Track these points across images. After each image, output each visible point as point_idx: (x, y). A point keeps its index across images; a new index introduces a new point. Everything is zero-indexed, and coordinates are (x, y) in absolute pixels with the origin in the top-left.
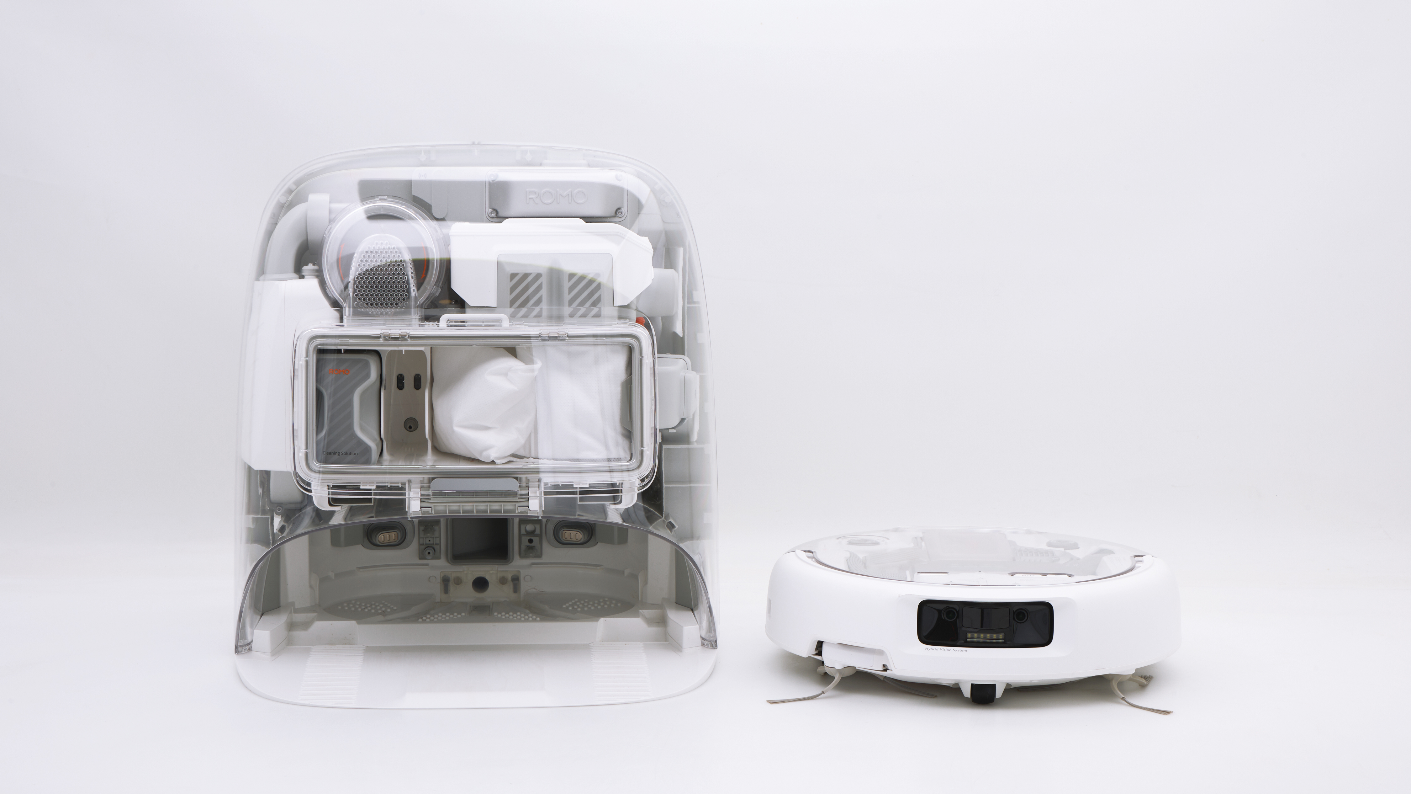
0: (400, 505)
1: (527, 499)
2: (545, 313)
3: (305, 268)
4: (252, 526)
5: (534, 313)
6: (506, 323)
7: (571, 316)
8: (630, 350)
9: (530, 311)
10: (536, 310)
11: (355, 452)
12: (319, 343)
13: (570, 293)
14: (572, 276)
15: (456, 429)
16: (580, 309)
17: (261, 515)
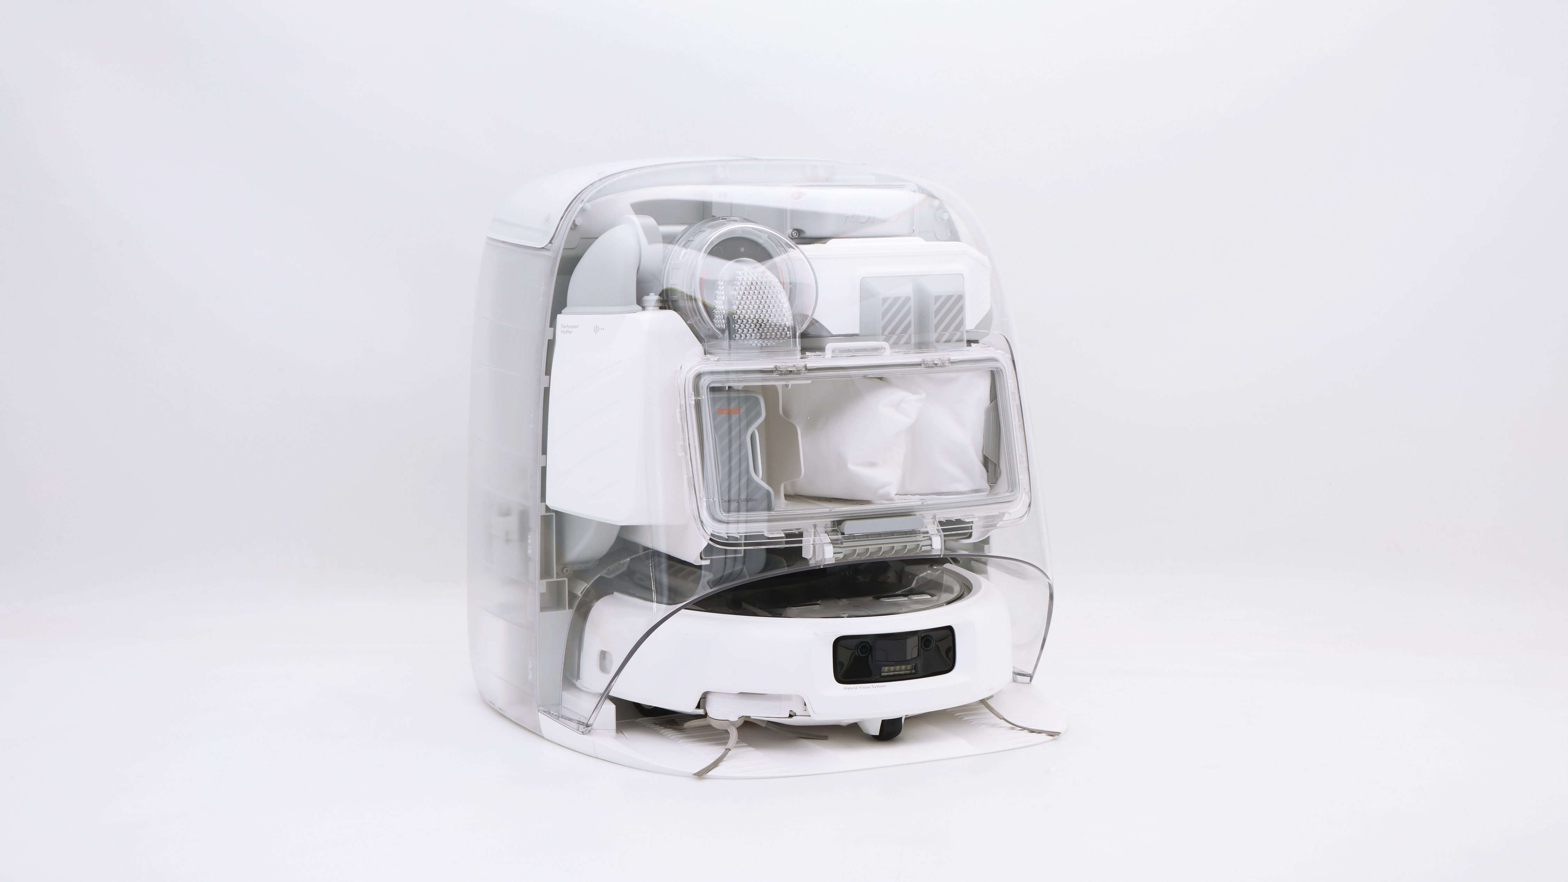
0: (795, 554)
1: (928, 538)
2: (913, 341)
3: (646, 298)
4: (544, 591)
5: (904, 340)
6: (888, 351)
7: (938, 341)
8: (994, 376)
9: (899, 338)
10: (906, 337)
11: (754, 498)
12: (711, 381)
13: (936, 316)
14: (937, 298)
15: (851, 467)
16: (945, 334)
17: (557, 578)
